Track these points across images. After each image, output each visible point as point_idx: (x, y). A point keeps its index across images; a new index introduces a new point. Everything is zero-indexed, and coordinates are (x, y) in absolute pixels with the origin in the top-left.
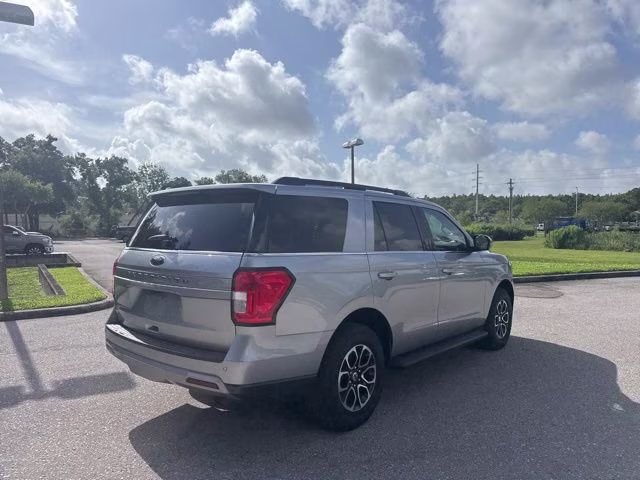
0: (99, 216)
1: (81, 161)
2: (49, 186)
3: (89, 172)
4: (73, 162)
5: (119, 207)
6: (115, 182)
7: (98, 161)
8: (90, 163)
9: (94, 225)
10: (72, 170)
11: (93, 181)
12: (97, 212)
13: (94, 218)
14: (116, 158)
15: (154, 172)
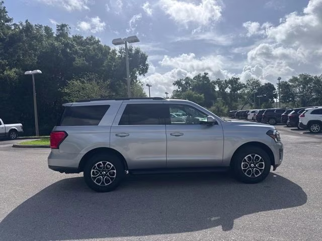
0: (227, 106)
1: (218, 82)
2: (202, 95)
3: (222, 86)
4: (215, 83)
5: (236, 101)
6: (234, 90)
7: (226, 81)
8: (222, 82)
9: (226, 111)
10: (215, 87)
11: (223, 90)
12: (227, 104)
13: (226, 107)
14: (234, 78)
15: (254, 82)
